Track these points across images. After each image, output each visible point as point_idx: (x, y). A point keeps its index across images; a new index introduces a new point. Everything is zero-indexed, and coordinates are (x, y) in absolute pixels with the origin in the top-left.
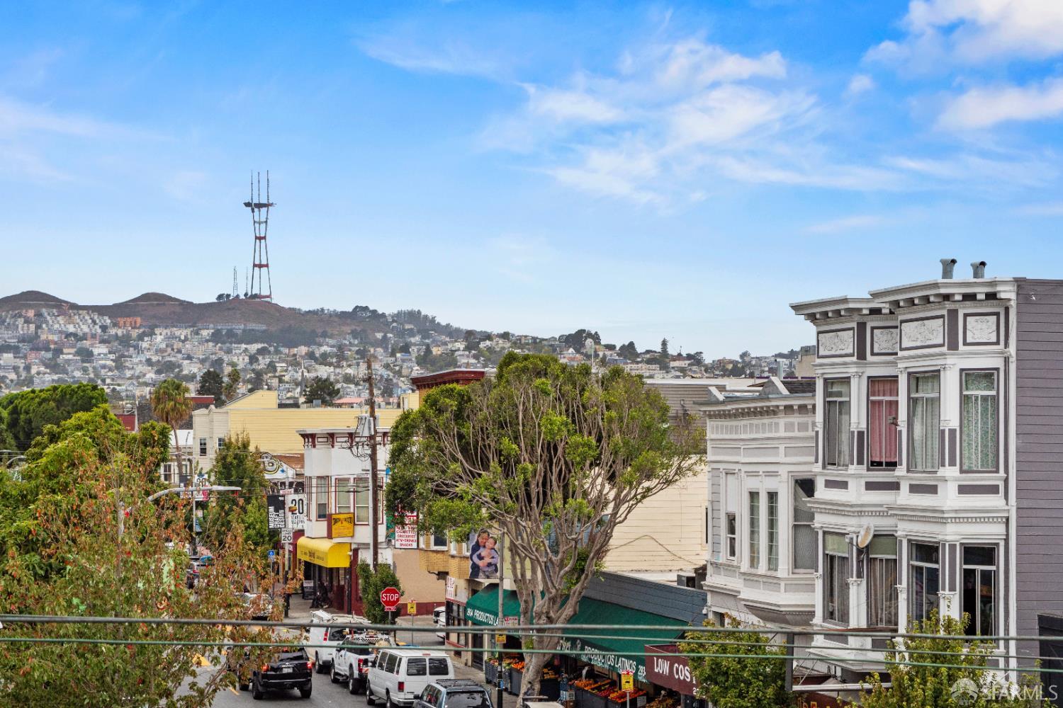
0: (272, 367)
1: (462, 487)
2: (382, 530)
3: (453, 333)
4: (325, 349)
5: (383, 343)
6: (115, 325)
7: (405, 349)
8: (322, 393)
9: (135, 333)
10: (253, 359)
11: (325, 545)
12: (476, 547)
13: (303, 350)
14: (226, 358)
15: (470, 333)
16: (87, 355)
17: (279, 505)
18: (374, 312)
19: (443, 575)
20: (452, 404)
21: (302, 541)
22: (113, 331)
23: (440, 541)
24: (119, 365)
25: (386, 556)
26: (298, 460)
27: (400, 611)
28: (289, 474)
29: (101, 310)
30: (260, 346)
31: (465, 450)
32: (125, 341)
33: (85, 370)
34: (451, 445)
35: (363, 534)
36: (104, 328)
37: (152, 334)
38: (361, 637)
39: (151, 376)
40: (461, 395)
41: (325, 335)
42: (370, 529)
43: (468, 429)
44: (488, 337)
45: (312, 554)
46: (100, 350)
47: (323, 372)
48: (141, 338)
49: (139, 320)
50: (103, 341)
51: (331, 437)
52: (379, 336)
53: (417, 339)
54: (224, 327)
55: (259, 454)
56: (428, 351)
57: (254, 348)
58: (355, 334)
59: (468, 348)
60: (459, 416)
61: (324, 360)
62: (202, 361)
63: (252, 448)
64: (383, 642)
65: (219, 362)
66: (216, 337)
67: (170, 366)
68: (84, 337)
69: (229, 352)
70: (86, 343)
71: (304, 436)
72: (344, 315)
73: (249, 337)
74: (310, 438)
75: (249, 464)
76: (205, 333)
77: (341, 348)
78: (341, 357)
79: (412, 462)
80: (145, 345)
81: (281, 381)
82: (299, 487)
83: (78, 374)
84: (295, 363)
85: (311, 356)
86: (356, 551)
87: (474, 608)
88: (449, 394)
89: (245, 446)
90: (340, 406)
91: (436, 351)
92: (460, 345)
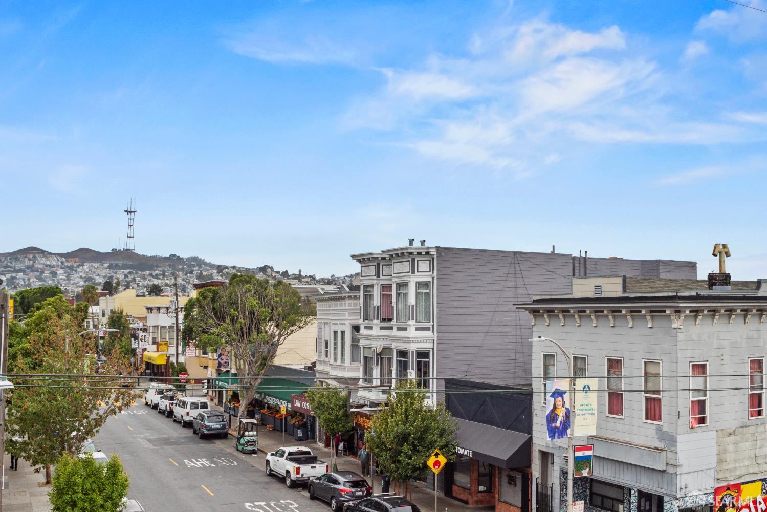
0: (134, 280)
1: (213, 330)
2: (180, 348)
3: (212, 266)
4: (157, 272)
5: (182, 269)
6: (67, 261)
7: (191, 272)
8: (155, 291)
9: (75, 265)
10: (126, 276)
11: (155, 355)
12: (220, 355)
13: (148, 272)
14: (114, 276)
15: (219, 266)
16: (54, 274)
17: (136, 338)
18: (179, 257)
19: (206, 367)
20: (210, 295)
21: (145, 353)
22: (66, 264)
23: (205, 353)
24: (68, 278)
25: (182, 359)
26: (144, 319)
27: (188, 381)
28: (140, 325)
29: (61, 255)
30: (129, 271)
31: (215, 314)
32: (71, 268)
33: (54, 280)
34: (209, 312)
35: (172, 350)
36: (62, 263)
37: (83, 265)
38: (170, 394)
39: (82, 283)
40: (214, 291)
41: (157, 266)
42: (175, 348)
43: (217, 305)
44: (227, 268)
45: (150, 359)
46: (60, 272)
47: (156, 282)
48: (78, 267)
49: (77, 259)
50: (62, 268)
51: (159, 309)
52: (180, 267)
53: (197, 268)
54: (114, 263)
55: (127, 316)
56: (201, 273)
57: (127, 271)
58: (170, 266)
59: (218, 272)
60: (213, 300)
61: (156, 277)
62: (104, 277)
63: (124, 314)
64: (180, 397)
65: (111, 277)
66: (110, 267)
67: (90, 279)
68: (53, 267)
69: (116, 273)
70: (54, 269)
71: (148, 308)
72: (166, 258)
73: (125, 267)
74: (150, 309)
75: (123, 320)
76: (106, 265)
77: (164, 272)
78: (164, 276)
79: (193, 319)
80: (79, 270)
81: (138, 285)
82: (145, 330)
83: (50, 282)
84: (144, 278)
85: (151, 275)
86: (169, 357)
87: (219, 380)
88: (209, 291)
89: (122, 313)
90: (163, 296)
91: (204, 273)
92: (215, 271)
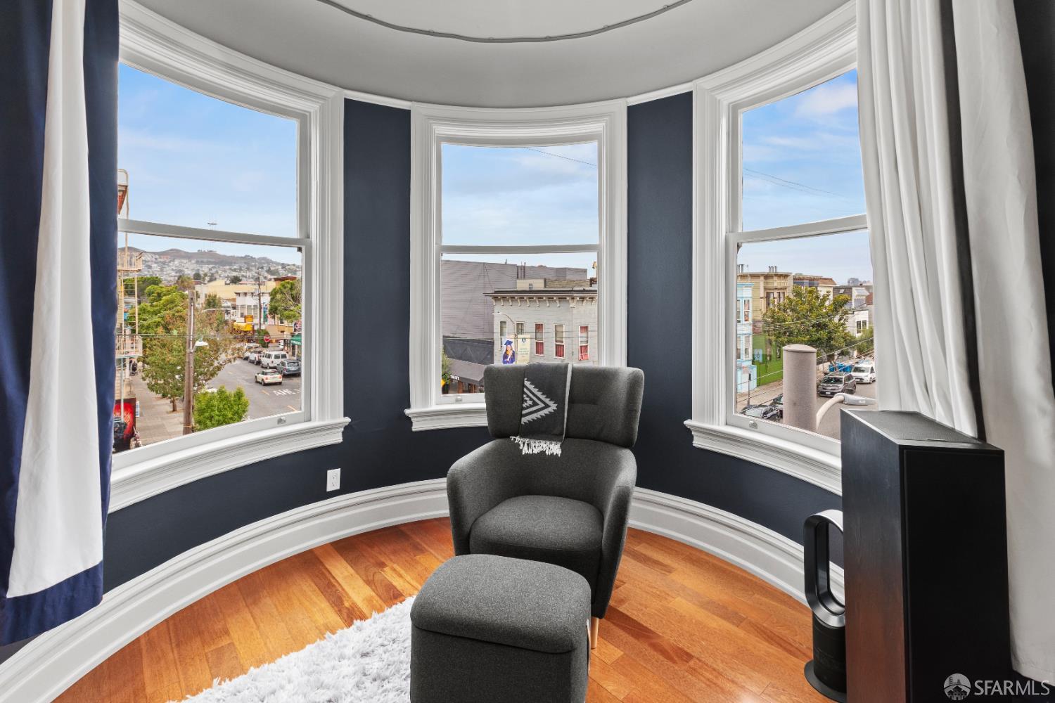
0: (217, 272)
1: (292, 308)
2: (262, 320)
3: (278, 264)
4: (235, 267)
5: (255, 266)
6: (160, 258)
7: (262, 268)
8: (236, 280)
9: (167, 261)
10: (210, 270)
11: (244, 324)
12: (295, 324)
13: (228, 267)
14: (200, 269)
15: (283, 264)
16: (150, 267)
17: (228, 312)
18: (252, 257)
19: (282, 332)
20: (289, 286)
21: (235, 323)
22: (159, 260)
23: (282, 323)
24: (162, 270)
25: (263, 327)
26: (234, 300)
27: (271, 342)
28: (229, 304)
29: (155, 253)
30: (212, 266)
31: (293, 298)
32: (164, 263)
33: (149, 272)
34: (289, 297)
35: (256, 321)
36: (156, 259)
37: (173, 261)
38: (258, 350)
39: (173, 274)
40: (291, 284)
41: (235, 263)
42: (258, 320)
43: (294, 292)
44: (289, 265)
45: (239, 327)
46: (154, 265)
47: (235, 274)
48: (170, 262)
49: (169, 257)
50: (155, 263)
51: (246, 294)
52: (253, 264)
53: (266, 265)
54: (200, 260)
55: (220, 298)
56: (270, 268)
57: (211, 266)
58: (245, 263)
59: (283, 268)
60: (291, 289)
61: (235, 270)
62: (192, 270)
63: (217, 297)
64: (266, 351)
65: (198, 270)
66: (197, 262)
67: (180, 271)
68: (149, 261)
69: (202, 267)
70: (150, 263)
71: (236, 293)
72: (242, 257)
73: (209, 263)
74: (238, 294)
75: (217, 301)
76: (193, 261)
77: (241, 267)
78: (240, 269)
79: (277, 301)
80: (171, 264)
81: (220, 276)
82: (234, 308)
83: (146, 273)
84: (225, 271)
85: (230, 269)
86: (253, 326)
87: (293, 340)
88: (288, 283)
89: (215, 296)
90: (241, 284)
91: (272, 269)
92: (280, 267)
